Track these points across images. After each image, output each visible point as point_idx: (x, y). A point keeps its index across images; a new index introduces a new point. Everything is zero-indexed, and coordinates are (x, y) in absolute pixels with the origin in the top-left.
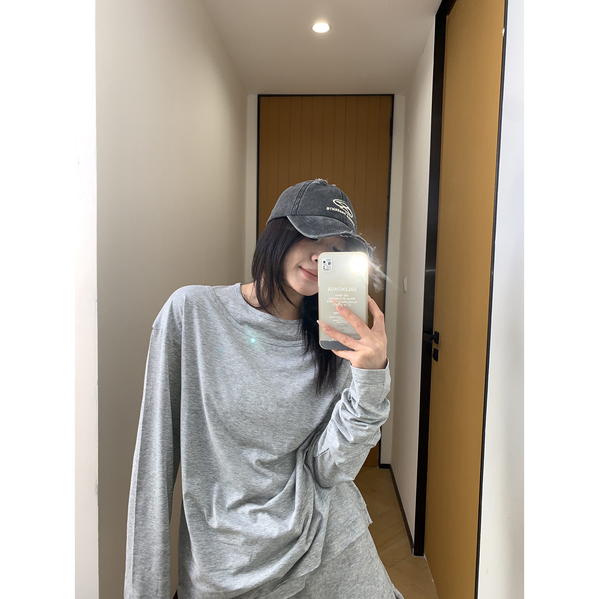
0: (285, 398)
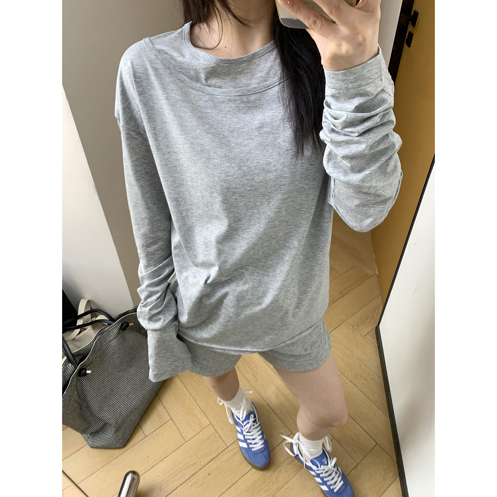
0: (270, 161)
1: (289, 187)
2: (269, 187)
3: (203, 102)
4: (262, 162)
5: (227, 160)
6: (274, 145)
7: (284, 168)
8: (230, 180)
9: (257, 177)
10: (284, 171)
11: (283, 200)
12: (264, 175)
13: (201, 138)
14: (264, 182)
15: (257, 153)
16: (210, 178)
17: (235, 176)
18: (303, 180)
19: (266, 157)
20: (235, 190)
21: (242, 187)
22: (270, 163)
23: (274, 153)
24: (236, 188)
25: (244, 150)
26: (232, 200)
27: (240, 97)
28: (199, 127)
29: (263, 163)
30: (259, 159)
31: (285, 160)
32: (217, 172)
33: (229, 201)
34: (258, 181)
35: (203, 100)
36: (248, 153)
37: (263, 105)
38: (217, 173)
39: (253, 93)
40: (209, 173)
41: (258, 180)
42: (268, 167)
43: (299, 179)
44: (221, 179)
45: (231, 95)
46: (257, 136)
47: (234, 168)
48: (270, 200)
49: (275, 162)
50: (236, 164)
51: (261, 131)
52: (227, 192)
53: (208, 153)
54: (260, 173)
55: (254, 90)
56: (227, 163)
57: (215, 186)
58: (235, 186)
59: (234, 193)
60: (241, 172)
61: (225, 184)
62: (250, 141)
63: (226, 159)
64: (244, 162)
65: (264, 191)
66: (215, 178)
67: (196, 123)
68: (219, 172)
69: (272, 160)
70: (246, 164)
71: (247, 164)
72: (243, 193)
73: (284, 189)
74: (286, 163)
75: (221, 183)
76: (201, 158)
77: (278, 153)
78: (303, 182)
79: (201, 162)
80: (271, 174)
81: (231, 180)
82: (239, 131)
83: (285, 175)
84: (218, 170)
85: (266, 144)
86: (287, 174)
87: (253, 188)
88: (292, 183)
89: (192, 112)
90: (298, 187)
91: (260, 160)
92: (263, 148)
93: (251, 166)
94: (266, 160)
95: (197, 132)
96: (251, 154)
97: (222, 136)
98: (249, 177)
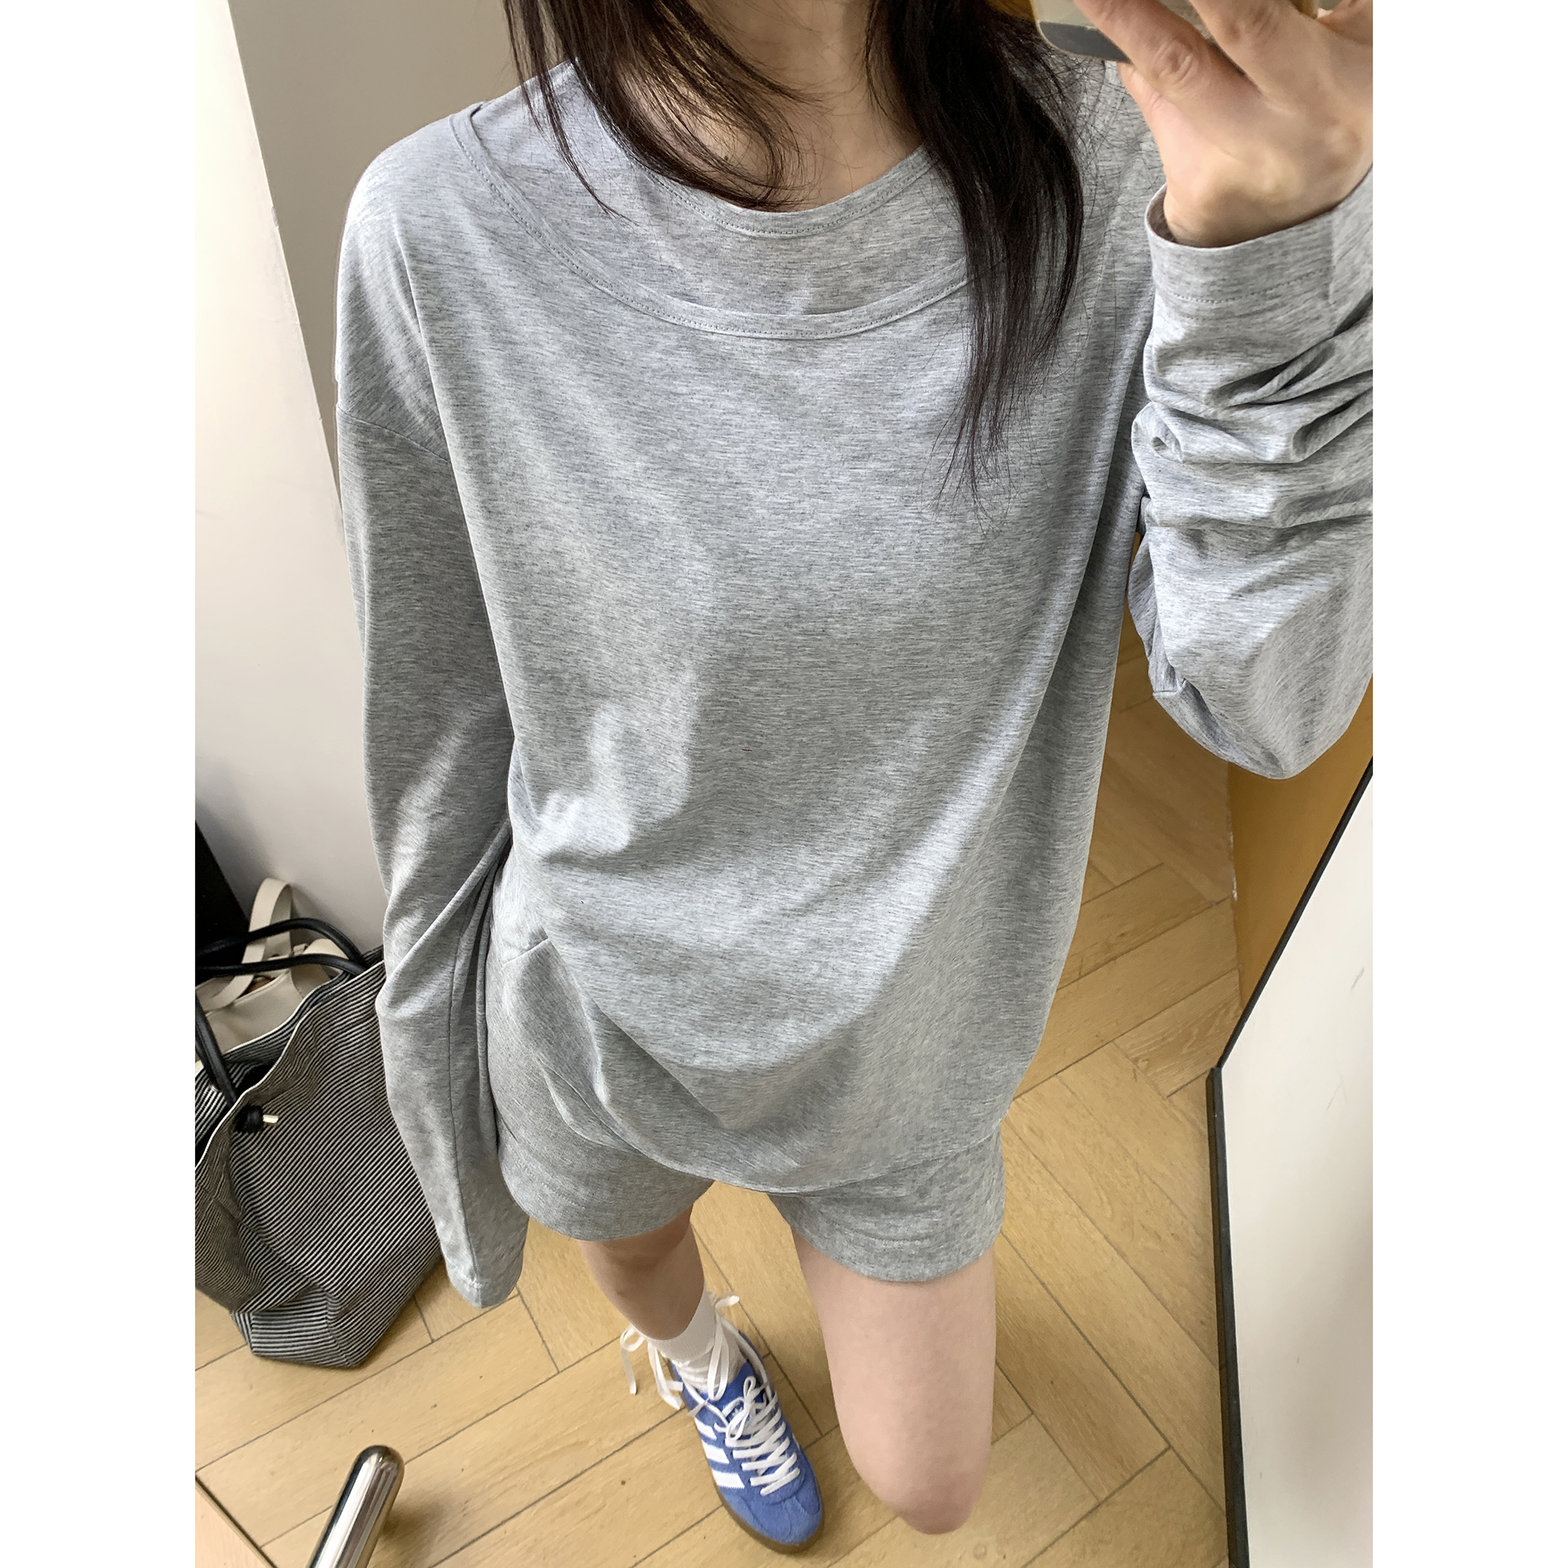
0: (887, 573)
1: (941, 659)
2: (873, 656)
3: (659, 356)
4: (856, 575)
5: (739, 565)
6: (900, 522)
7: (929, 599)
8: (744, 631)
9: (838, 626)
10: (931, 609)
11: (916, 697)
12: (861, 619)
13: (651, 486)
14: (862, 642)
15: (841, 543)
16: (677, 620)
17: (764, 621)
18: (989, 636)
19: (873, 560)
20: (760, 666)
21: (784, 656)
22: (885, 581)
23: (902, 549)
24: (765, 659)
25: (800, 532)
26: (745, 697)
27: (788, 346)
28: (647, 448)
29: (862, 580)
30: (849, 564)
31: (936, 573)
32: (702, 603)
33: (735, 697)
34: (841, 639)
35: (660, 347)
36: (813, 544)
37: (865, 376)
38: (703, 607)
39: (835, 335)
40: (674, 607)
41: (839, 635)
42: (878, 596)
43: (977, 634)
44: (715, 628)
45: (755, 335)
46: (846, 486)
47: (760, 592)
48: (874, 698)
49: (903, 579)
50: (768, 581)
51: (860, 471)
52: (733, 670)
53: (674, 537)
54: (851, 611)
55: (835, 325)
56: (738, 576)
57: (692, 649)
58: (760, 654)
59: (756, 675)
60: (783, 607)
61: (728, 645)
62: (821, 501)
63: (737, 562)
64: (797, 575)
65: (859, 670)
66: (694, 625)
67: (632, 431)
68: (710, 605)
69: (893, 572)
70: (805, 580)
71: (808, 582)
72: (786, 674)
73: (925, 664)
74: (939, 583)
75: (713, 641)
76: (649, 551)
77: (914, 549)
78: (987, 643)
79: (647, 564)
80: (886, 618)
81: (750, 632)
82: (784, 466)
83: (933, 623)
84: (705, 598)
85: (876, 514)
86: (939, 618)
87: (822, 661)
88: (952, 647)
89: (620, 395)
90: (973, 660)
91: (852, 570)
92: (863, 529)
93: (819, 587)
94: (873, 569)
95: (638, 463)
96: (822, 547)
97: (722, 480)
98: (810, 626)
